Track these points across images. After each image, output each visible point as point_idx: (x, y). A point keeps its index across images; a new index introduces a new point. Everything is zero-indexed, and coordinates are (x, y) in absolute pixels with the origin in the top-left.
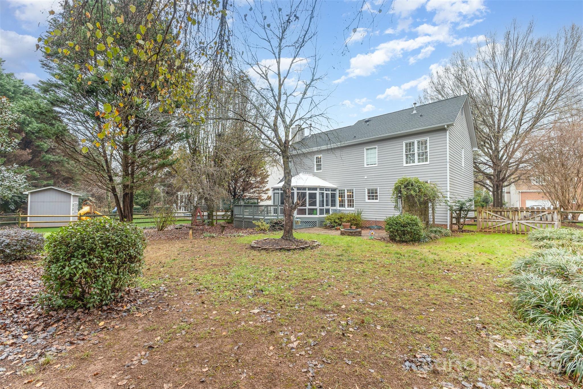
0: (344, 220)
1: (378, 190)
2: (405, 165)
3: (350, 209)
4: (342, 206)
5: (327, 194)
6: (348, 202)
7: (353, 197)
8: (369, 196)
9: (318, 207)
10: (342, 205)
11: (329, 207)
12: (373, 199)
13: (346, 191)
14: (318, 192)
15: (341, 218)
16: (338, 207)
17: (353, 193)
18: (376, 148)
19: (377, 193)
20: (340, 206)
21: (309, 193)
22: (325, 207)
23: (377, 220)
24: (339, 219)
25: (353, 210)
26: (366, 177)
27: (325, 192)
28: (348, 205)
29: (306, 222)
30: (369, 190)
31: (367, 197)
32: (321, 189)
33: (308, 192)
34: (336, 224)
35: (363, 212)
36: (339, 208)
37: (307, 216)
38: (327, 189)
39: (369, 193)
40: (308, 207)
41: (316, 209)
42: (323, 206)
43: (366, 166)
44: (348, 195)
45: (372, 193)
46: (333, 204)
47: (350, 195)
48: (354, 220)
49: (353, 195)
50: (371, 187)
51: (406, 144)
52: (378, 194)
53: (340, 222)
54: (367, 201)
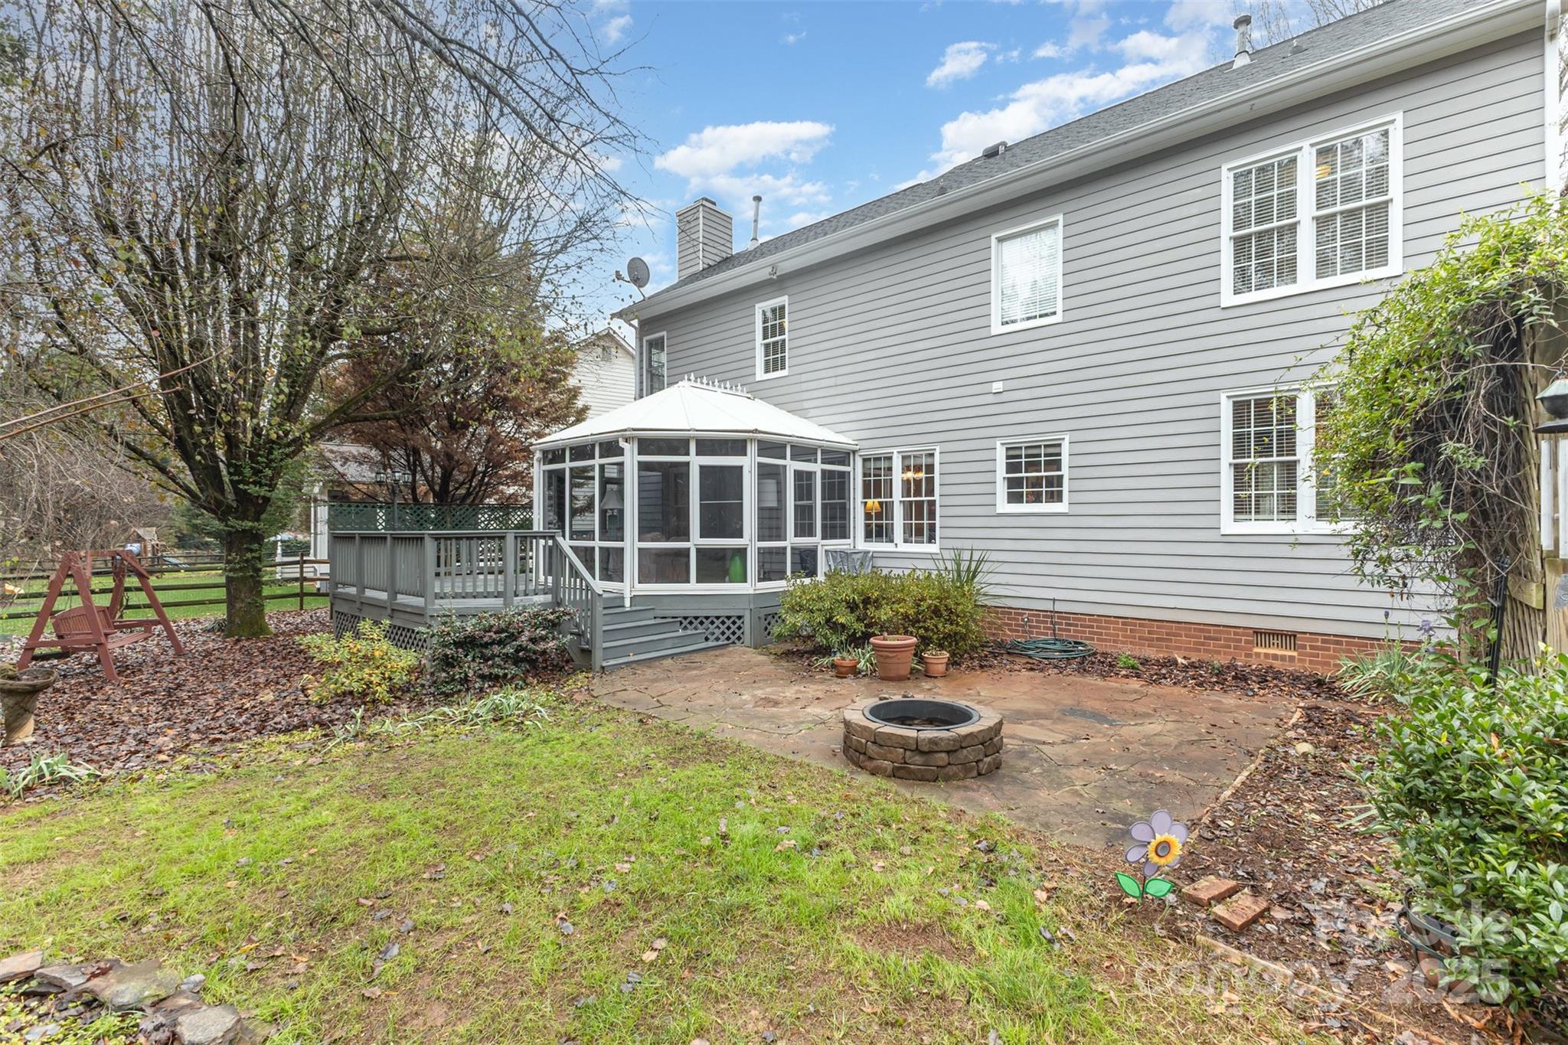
0: (884, 614)
1: (1065, 450)
2: (1228, 298)
3: (913, 548)
4: (879, 535)
5: (798, 474)
6: (907, 516)
7: (930, 492)
8: (1013, 483)
9: (749, 539)
10: (878, 530)
11: (816, 540)
12: (1037, 498)
13: (897, 464)
14: (749, 463)
15: (867, 601)
16: (858, 541)
17: (930, 468)
18: (1053, 225)
19: (1056, 465)
20: (868, 536)
21: (703, 469)
22: (791, 540)
23: (1059, 607)
24: (852, 607)
25: (931, 557)
26: (997, 387)
27: (792, 466)
28: (907, 529)
29: (687, 621)
30: (1012, 454)
31: (1002, 490)
32: (771, 447)
33: (696, 461)
34: (834, 639)
35: (985, 567)
36: (862, 545)
37: (694, 587)
38: (804, 451)
39: (1012, 468)
40: (696, 541)
41: (742, 552)
42: (780, 535)
43: (997, 328)
44: (906, 483)
45: (1033, 466)
46: (837, 526)
47: (918, 482)
48: (936, 612)
49: (930, 481)
50: (1024, 438)
51: (1241, 178)
52: (1065, 471)
53: (860, 627)
54: (1003, 506)
